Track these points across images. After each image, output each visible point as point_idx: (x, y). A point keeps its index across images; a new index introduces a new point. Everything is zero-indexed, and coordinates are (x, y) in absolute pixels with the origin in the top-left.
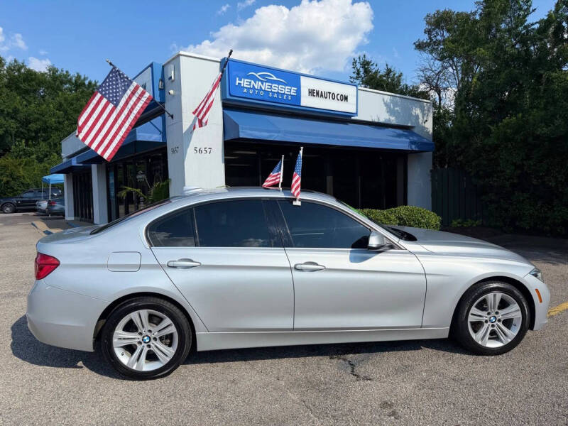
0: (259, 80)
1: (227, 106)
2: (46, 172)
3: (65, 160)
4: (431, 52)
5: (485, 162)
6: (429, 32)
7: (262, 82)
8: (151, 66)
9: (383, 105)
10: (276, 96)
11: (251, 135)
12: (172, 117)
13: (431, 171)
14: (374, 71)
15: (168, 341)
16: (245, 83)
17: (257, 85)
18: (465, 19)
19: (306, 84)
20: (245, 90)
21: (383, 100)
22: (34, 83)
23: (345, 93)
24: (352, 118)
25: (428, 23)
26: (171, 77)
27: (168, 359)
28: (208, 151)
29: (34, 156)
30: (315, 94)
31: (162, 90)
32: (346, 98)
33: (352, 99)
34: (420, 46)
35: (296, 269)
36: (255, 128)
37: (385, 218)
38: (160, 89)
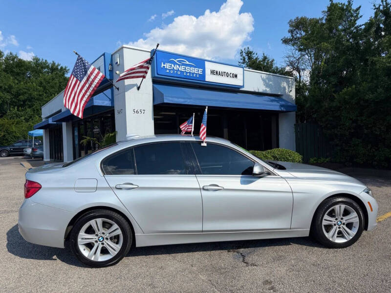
0: (177, 64)
1: (155, 81)
2: (31, 128)
3: (44, 120)
4: (293, 45)
5: (331, 119)
6: (291, 32)
7: (179, 65)
8: (104, 55)
9: (261, 80)
10: (188, 74)
11: (172, 101)
12: (118, 89)
13: (295, 125)
14: (255, 58)
15: (116, 240)
16: (167, 66)
17: (176, 67)
18: (315, 23)
19: (209, 67)
20: (168, 71)
21: (261, 77)
22: (23, 68)
23: (235, 73)
24: (241, 89)
25: (291, 26)
26: (117, 62)
27: (116, 253)
28: (143, 112)
29: (23, 118)
30: (215, 73)
31: (111, 71)
32: (236, 76)
33: (240, 77)
34: (286, 41)
35: (204, 189)
36: (174, 96)
37: (264, 157)
38: (110, 71)
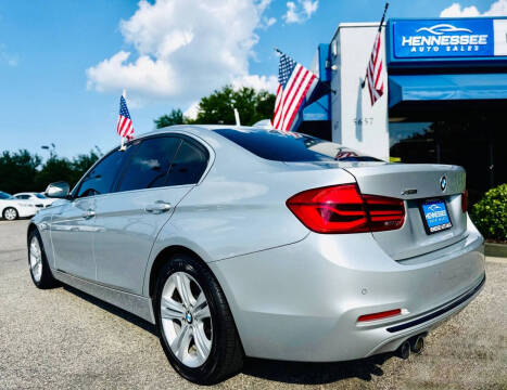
0: (432, 35)
7: (437, 36)
10: (456, 48)
11: (418, 96)
12: (335, 93)
16: (413, 41)
17: (430, 41)
20: (414, 49)
26: (334, 53)
28: (369, 121)
